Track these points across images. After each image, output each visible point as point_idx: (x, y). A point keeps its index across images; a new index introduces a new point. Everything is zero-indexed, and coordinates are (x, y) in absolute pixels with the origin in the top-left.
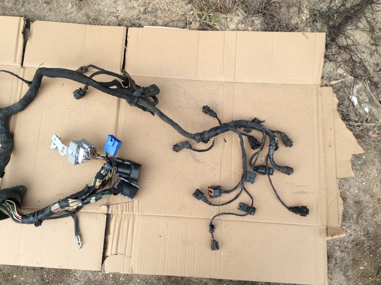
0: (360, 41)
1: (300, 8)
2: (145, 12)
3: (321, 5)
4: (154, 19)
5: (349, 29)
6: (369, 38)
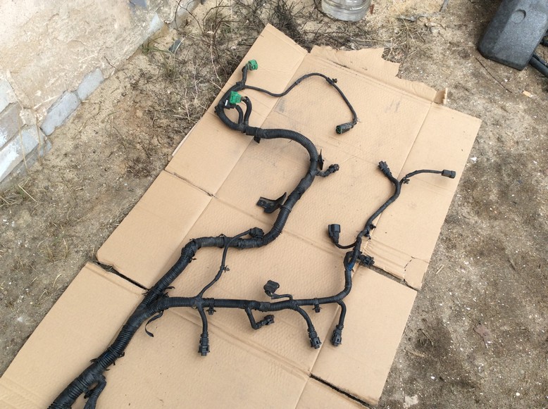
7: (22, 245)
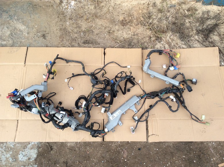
0: (216, 39)
1: (192, 29)
2: (134, 35)
3: (199, 28)
4: (137, 37)
5: (211, 35)
6: (219, 38)
7: (85, 12)
